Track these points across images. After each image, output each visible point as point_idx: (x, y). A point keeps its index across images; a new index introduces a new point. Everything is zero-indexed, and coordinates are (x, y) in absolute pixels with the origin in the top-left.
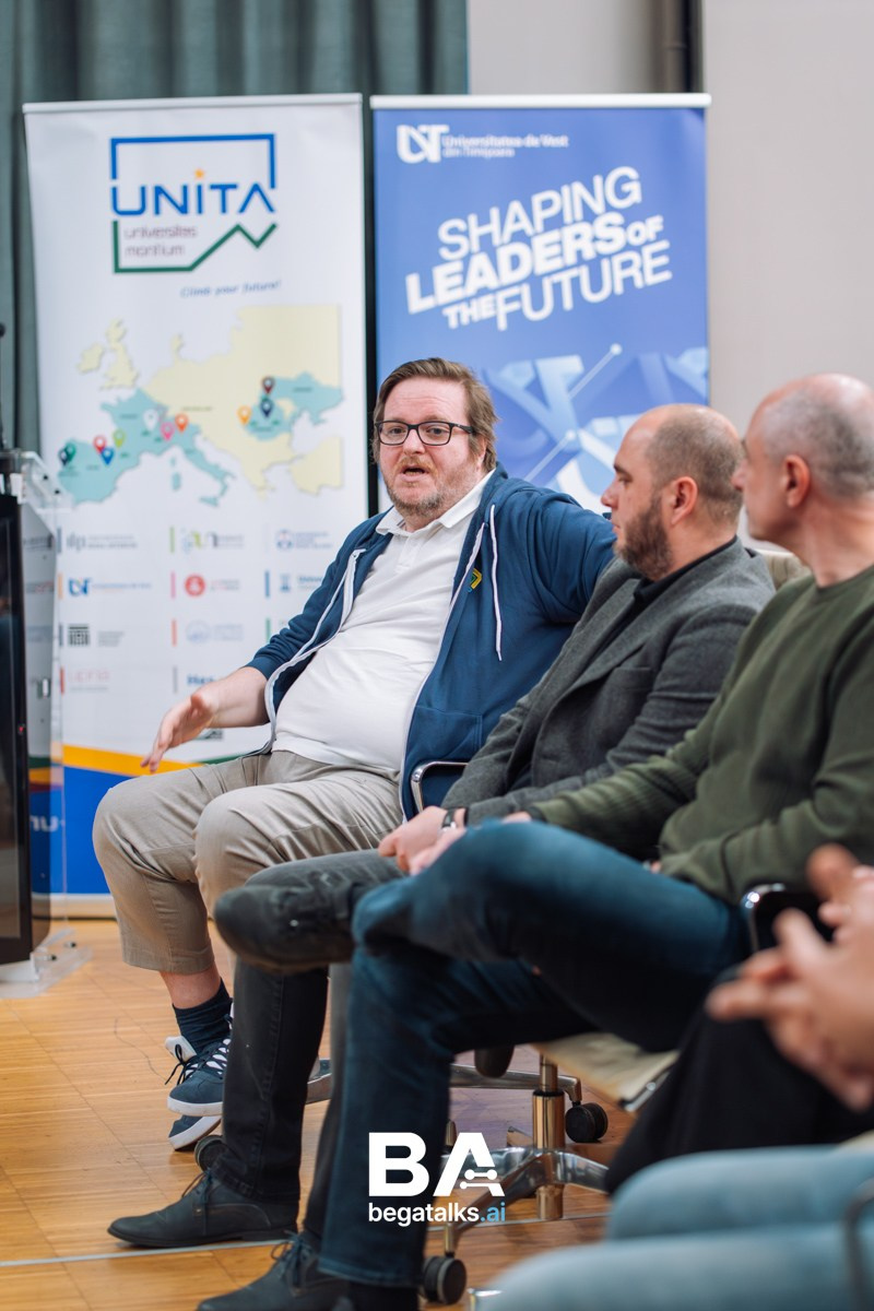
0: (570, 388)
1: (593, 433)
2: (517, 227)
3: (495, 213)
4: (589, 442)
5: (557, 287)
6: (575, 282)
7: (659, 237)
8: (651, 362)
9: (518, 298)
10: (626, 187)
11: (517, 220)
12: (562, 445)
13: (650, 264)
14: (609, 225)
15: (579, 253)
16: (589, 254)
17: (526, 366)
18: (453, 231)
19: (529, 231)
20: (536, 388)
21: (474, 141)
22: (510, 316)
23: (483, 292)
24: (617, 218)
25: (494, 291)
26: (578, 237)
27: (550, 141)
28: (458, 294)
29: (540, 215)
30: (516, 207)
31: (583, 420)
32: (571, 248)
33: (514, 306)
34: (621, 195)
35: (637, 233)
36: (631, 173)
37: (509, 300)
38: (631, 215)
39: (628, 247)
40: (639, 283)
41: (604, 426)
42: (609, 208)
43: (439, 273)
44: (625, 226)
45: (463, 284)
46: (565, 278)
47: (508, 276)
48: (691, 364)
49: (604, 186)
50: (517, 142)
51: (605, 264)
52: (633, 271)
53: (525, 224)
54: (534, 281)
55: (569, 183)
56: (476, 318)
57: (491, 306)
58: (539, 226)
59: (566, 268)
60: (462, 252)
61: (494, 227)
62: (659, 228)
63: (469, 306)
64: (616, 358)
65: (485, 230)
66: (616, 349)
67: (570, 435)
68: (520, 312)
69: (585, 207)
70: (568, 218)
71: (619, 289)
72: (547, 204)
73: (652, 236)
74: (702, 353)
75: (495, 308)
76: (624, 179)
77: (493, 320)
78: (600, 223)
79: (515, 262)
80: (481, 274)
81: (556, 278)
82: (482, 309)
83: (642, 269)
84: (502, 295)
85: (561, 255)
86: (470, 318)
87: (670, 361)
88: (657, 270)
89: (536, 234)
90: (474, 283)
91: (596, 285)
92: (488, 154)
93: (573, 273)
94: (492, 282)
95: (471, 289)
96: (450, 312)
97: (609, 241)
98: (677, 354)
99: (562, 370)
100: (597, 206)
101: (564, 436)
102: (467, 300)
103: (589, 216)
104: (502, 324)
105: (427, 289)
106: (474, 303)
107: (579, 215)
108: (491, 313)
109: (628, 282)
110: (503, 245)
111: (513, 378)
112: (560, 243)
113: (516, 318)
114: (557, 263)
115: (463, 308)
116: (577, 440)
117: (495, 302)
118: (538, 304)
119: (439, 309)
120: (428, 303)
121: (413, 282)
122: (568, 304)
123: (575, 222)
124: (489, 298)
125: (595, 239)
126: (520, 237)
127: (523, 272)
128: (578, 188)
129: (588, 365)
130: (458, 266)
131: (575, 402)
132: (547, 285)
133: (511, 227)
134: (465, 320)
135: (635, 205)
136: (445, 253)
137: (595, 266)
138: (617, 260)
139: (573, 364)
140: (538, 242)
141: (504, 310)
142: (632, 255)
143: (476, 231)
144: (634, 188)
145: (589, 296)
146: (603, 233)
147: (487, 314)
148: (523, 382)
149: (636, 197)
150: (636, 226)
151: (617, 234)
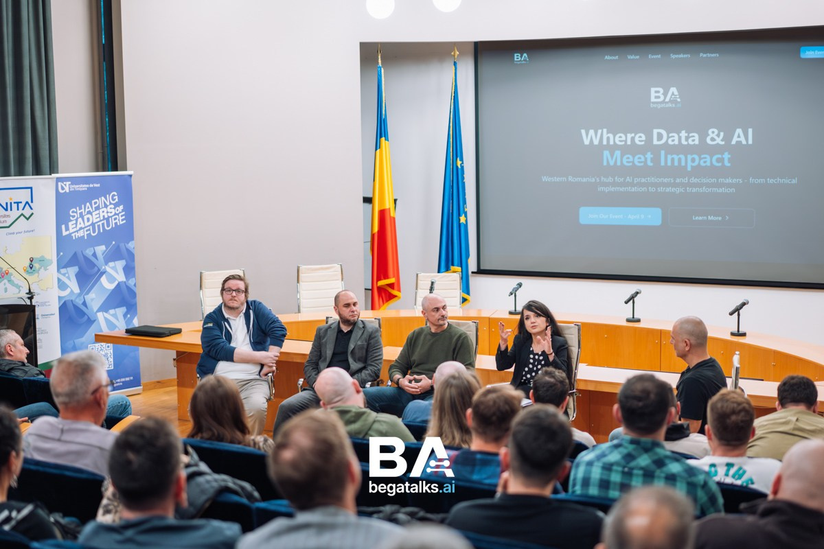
0: (103, 254)
1: (109, 267)
3: (83, 206)
4: (108, 269)
5: (99, 226)
6: (103, 224)
7: (123, 211)
8: (122, 246)
9: (89, 230)
10: (114, 198)
11: (88, 208)
12: (101, 270)
13: (121, 218)
14: (111, 208)
15: (104, 216)
16: (106, 217)
17: (92, 249)
18: (73, 212)
19: (92, 211)
20: (94, 255)
21: (77, 186)
22: (87, 235)
23: (81, 229)
24: (112, 206)
25: (83, 228)
26: (103, 212)
27: (96, 185)
28: (75, 230)
29: (94, 206)
30: (88, 204)
31: (106, 263)
32: (102, 215)
33: (89, 232)
34: (113, 200)
35: (117, 210)
36: (115, 193)
37: (87, 231)
38: (116, 205)
39: (115, 214)
40: (118, 224)
41: (111, 264)
42: (111, 204)
43: (70, 224)
44: (114, 208)
45: (76, 227)
46: (100, 223)
47: (87, 224)
48: (131, 245)
49: (109, 197)
50: (88, 186)
51: (110, 219)
52: (117, 221)
53: (90, 209)
54: (93, 224)
55: (101, 197)
56: (79, 236)
58: (94, 210)
59: (101, 221)
60: (75, 218)
61: (83, 210)
62: (122, 208)
63: (78, 233)
64: (113, 245)
65: (81, 211)
66: (114, 243)
67: (103, 267)
69: (104, 203)
71: (114, 226)
72: (96, 203)
73: (121, 211)
74: (133, 242)
75: (84, 233)
76: (114, 196)
77: (84, 236)
78: (108, 208)
79: (88, 220)
80: (80, 224)
81: (98, 224)
82: (81, 234)
83: (119, 220)
84: (85, 229)
85: (99, 217)
87: (126, 245)
88: (122, 220)
90: (79, 226)
91: (108, 226)
92: (81, 189)
93: (103, 222)
94: (83, 226)
95: (78, 229)
96: (73, 235)
97: (111, 213)
98: (128, 243)
99: (101, 249)
100: (108, 203)
102: (77, 231)
103: (106, 206)
104: (86, 238)
105: (67, 229)
107: (103, 206)
109: (116, 224)
110: (85, 215)
111: (89, 252)
112: (99, 214)
113: (89, 235)
114: (98, 220)
115: (76, 233)
116: (105, 269)
117: (84, 231)
118: (94, 232)
119: (70, 234)
120: (68, 232)
121: (63, 227)
122: (101, 231)
123: (102, 208)
125: (107, 212)
126: (89, 213)
127: (90, 223)
128: (103, 198)
129: (107, 248)
130: (74, 222)
131: (104, 258)
132: (96, 225)
133: (87, 210)
134: (77, 237)
135: (116, 202)
136: (71, 218)
137: (108, 220)
138: (113, 218)
139: (103, 248)
140: (94, 214)
141: (86, 233)
142: (117, 216)
143: (79, 212)
144: (116, 197)
145: (107, 228)
146: (109, 210)
147: (82, 235)
148: (91, 253)
149: (117, 200)
150: (118, 208)
151: (113, 210)
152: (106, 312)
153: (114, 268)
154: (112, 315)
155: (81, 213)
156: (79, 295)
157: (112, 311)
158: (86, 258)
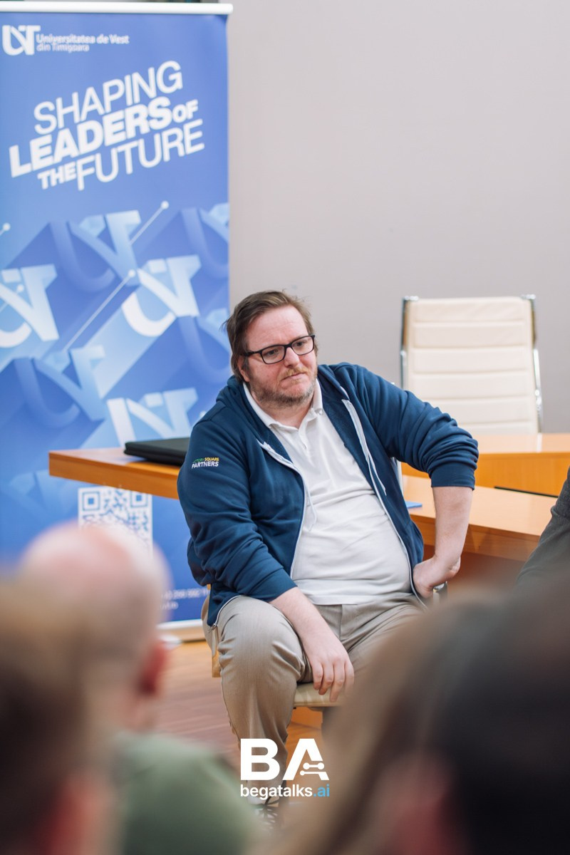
0: (131, 236)
1: (148, 272)
2: (92, 108)
3: (75, 96)
4: (145, 279)
5: (121, 156)
6: (135, 152)
7: (196, 116)
8: (190, 214)
9: (92, 164)
10: (172, 77)
11: (91, 102)
12: (125, 281)
13: (189, 137)
14: (159, 107)
15: (138, 129)
16: (145, 130)
17: (99, 219)
18: (44, 111)
19: (101, 111)
20: (106, 236)
21: (60, 39)
22: (86, 178)
23: (67, 160)
24: (165, 101)
25: (76, 159)
26: (136, 116)
27: (116, 39)
28: (49, 161)
29: (109, 98)
30: (91, 92)
31: (141, 262)
32: (131, 124)
33: (90, 171)
34: (169, 83)
35: (180, 113)
36: (176, 66)
37: (85, 167)
38: (177, 99)
39: (173, 124)
40: (181, 153)
41: (156, 265)
42: (159, 94)
43: (34, 144)
44: (171, 108)
45: (52, 154)
46: (127, 148)
47: (86, 147)
48: (218, 215)
49: (156, 76)
50: (92, 40)
51: (157, 137)
52: (177, 143)
53: (97, 105)
54: (104, 150)
55: (131, 74)
56: (62, 181)
57: (73, 170)
58: (108, 108)
59: (127, 141)
60: (51, 128)
61: (75, 108)
62: (195, 109)
63: (57, 171)
64: (165, 211)
65: (68, 110)
66: (165, 205)
67: (132, 274)
68: (94, 175)
69: (142, 92)
70: (129, 102)
71: (167, 158)
72: (114, 90)
73: (190, 116)
74: (225, 207)
75: (76, 172)
76: (170, 71)
77: (75, 181)
78: (153, 104)
79: (90, 136)
80: (65, 146)
81: (120, 149)
82: (66, 174)
83: (183, 141)
84: (81, 162)
85: (124, 130)
86: (58, 180)
87: (203, 213)
88: (194, 143)
89: (106, 114)
90: (60, 153)
91: (150, 155)
92: (70, 49)
93: (134, 144)
94: (74, 153)
95: (58, 158)
96: (43, 176)
97: (160, 119)
98: (209, 208)
99: (125, 221)
100: (151, 92)
101: (126, 274)
102: (55, 167)
103: (145, 100)
104: (81, 186)
105: (25, 157)
106: (60, 169)
107: (137, 99)
108: (73, 177)
109: (174, 151)
110: (80, 122)
111: (89, 228)
112: (124, 120)
113: (91, 179)
114: (121, 137)
115: (53, 171)
116: (137, 276)
117: (76, 167)
118: (107, 170)
119: (34, 173)
120: (26, 169)
121: (14, 152)
122: (129, 170)
123: (134, 104)
124: (72, 164)
125: (149, 118)
126: (94, 116)
127: (96, 144)
128: (137, 77)
129: (144, 218)
130: (48, 139)
131: (134, 246)
132: (114, 153)
133: (87, 108)
134: (54, 183)
135: (177, 91)
136: (38, 129)
137: (149, 138)
138: (166, 134)
139: (133, 217)
140: (107, 120)
141: (82, 174)
142: (176, 131)
143: (62, 112)
144: (177, 78)
145: (145, 163)
146: (155, 113)
147: (69, 178)
148: (96, 231)
149: (179, 85)
150: (179, 108)
151: (166, 114)
152: (137, 398)
153: (165, 278)
154: (155, 410)
155: (69, 119)
156: (56, 346)
157: (153, 399)
158: (79, 243)
